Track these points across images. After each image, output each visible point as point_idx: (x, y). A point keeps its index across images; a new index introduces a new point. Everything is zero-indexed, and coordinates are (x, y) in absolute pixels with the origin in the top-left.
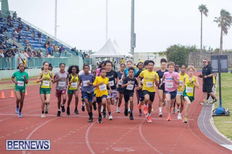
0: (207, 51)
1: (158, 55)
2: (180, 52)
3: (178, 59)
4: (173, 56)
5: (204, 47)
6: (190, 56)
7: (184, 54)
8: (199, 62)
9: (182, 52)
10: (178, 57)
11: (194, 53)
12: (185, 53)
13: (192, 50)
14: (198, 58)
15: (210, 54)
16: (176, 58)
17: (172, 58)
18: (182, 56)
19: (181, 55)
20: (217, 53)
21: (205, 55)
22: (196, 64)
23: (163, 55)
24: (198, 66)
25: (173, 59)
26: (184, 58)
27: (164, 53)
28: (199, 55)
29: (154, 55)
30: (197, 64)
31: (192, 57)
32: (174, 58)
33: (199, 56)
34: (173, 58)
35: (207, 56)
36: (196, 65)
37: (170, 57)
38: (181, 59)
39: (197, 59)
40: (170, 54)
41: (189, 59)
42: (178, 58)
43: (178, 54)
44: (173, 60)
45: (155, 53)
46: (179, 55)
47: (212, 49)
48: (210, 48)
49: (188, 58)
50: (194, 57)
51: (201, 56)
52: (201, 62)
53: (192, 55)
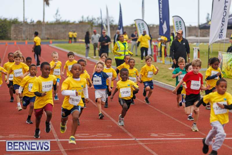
0: (29, 23)
2: (3, 24)
5: (26, 19)
6: (12, 28)
7: (7, 26)
8: (21, 34)
9: (5, 25)
11: (17, 25)
13: (15, 22)
14: (21, 30)
15: (32, 26)
18: (5, 28)
20: (39, 25)
21: (27, 27)
22: (18, 37)
24: (20, 39)
26: (7, 30)
30: (20, 36)
31: (14, 30)
33: (21, 28)
35: (29, 28)
36: (19, 37)
38: (4, 32)
39: (19, 31)
41: (12, 32)
46: (2, 28)
47: (33, 21)
48: (31, 20)
49: (10, 30)
51: (24, 29)
52: (24, 34)
53: (15, 28)
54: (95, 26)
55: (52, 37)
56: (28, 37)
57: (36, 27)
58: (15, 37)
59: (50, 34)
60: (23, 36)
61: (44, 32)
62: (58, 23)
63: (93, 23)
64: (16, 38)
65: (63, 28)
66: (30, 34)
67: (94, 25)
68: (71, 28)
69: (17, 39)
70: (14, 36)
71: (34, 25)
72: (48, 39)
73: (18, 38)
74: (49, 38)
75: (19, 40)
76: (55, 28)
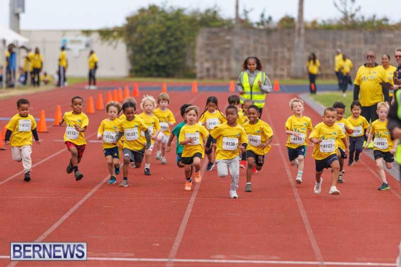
0: (255, 26)
1: (95, 36)
2: (169, 28)
3: (162, 52)
4: (147, 42)
5: (245, 12)
6: (201, 39)
7: (182, 33)
9: (176, 30)
10: (164, 43)
11: (214, 30)
12: (186, 32)
13: (209, 21)
14: (227, 46)
15: (264, 34)
16: (157, 46)
17: (142, 47)
18: (176, 39)
19: (172, 39)
20: (286, 31)
21: (248, 38)
22: (219, 67)
23: (115, 38)
24: (225, 74)
25: (145, 51)
26: (184, 46)
27: (118, 31)
28: (228, 38)
29: (84, 39)
30: (224, 66)
31: (206, 45)
32: (151, 48)
34: (146, 47)
35: (255, 41)
36: (221, 70)
37: (139, 43)
38: (173, 51)
39: (222, 52)
40: (136, 36)
41: (198, 52)
42: (162, 48)
43: (163, 35)
44: (148, 52)
45: (87, 33)
46: (168, 39)
48: (262, 15)
49: (194, 47)
50: (213, 45)
51: (238, 42)
53: (208, 39)
57: (275, 37)
58: (208, 70)
62: (350, 26)
64: (212, 72)
69: (215, 76)
70: (206, 65)
71: (269, 32)
73: (219, 74)
75: (222, 78)
76: (338, 43)
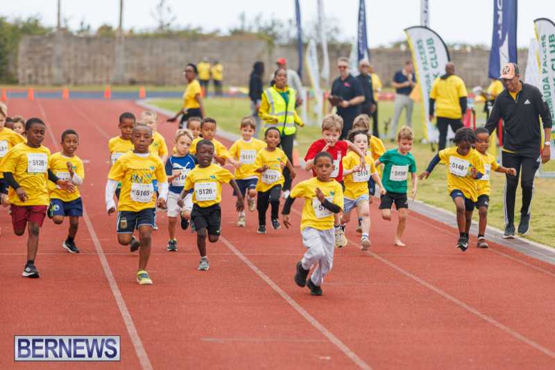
0: (75, 34)
5: (66, 21)
6: (23, 46)
7: (5, 40)
8: (50, 67)
11: (37, 37)
12: (9, 39)
13: (30, 29)
14: (48, 53)
15: (84, 42)
20: (105, 39)
21: (69, 45)
22: (40, 74)
24: (47, 81)
26: (6, 54)
28: (50, 45)
30: (46, 72)
31: (28, 52)
33: (50, 49)
35: (76, 49)
36: (43, 77)
39: (44, 58)
41: (20, 59)
47: (88, 27)
48: (82, 24)
49: (16, 54)
50: (35, 52)
51: (59, 49)
52: (59, 66)
53: (30, 46)
54: (281, 46)
55: (147, 78)
56: (72, 75)
57: (95, 45)
58: (30, 76)
59: (141, 69)
60: (56, 72)
61: (121, 61)
62: (166, 35)
63: (274, 36)
64: (34, 78)
65: (182, 49)
66: (75, 67)
67: (276, 42)
68: (205, 50)
69: (36, 83)
70: (28, 71)
71: (89, 40)
72: (133, 82)
73: (40, 80)
74: (137, 79)
75: (44, 84)
76: (155, 51)
